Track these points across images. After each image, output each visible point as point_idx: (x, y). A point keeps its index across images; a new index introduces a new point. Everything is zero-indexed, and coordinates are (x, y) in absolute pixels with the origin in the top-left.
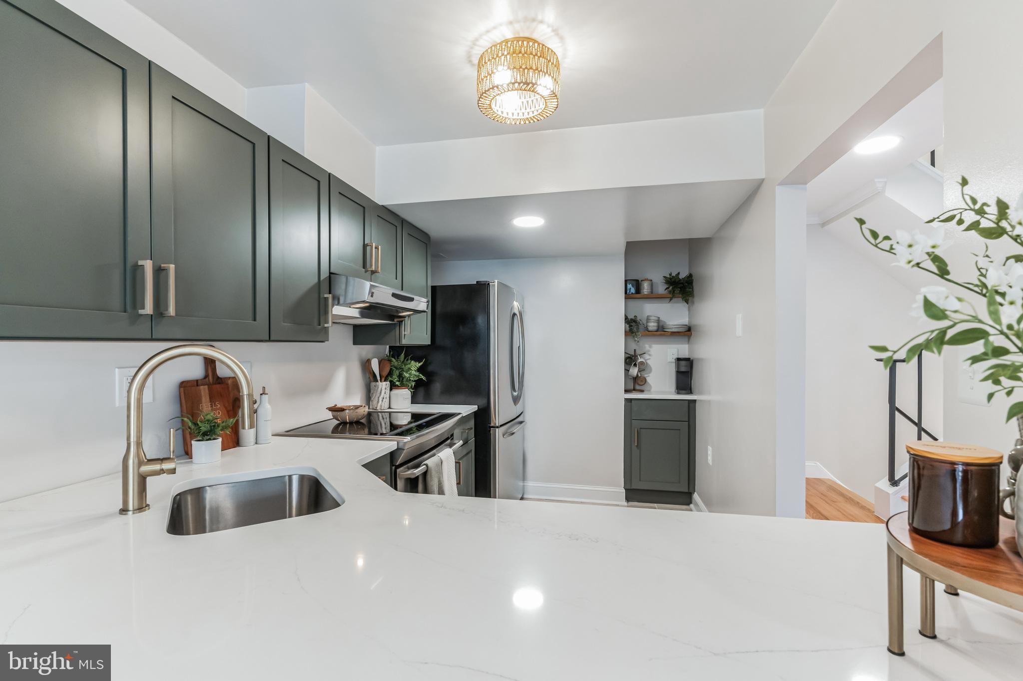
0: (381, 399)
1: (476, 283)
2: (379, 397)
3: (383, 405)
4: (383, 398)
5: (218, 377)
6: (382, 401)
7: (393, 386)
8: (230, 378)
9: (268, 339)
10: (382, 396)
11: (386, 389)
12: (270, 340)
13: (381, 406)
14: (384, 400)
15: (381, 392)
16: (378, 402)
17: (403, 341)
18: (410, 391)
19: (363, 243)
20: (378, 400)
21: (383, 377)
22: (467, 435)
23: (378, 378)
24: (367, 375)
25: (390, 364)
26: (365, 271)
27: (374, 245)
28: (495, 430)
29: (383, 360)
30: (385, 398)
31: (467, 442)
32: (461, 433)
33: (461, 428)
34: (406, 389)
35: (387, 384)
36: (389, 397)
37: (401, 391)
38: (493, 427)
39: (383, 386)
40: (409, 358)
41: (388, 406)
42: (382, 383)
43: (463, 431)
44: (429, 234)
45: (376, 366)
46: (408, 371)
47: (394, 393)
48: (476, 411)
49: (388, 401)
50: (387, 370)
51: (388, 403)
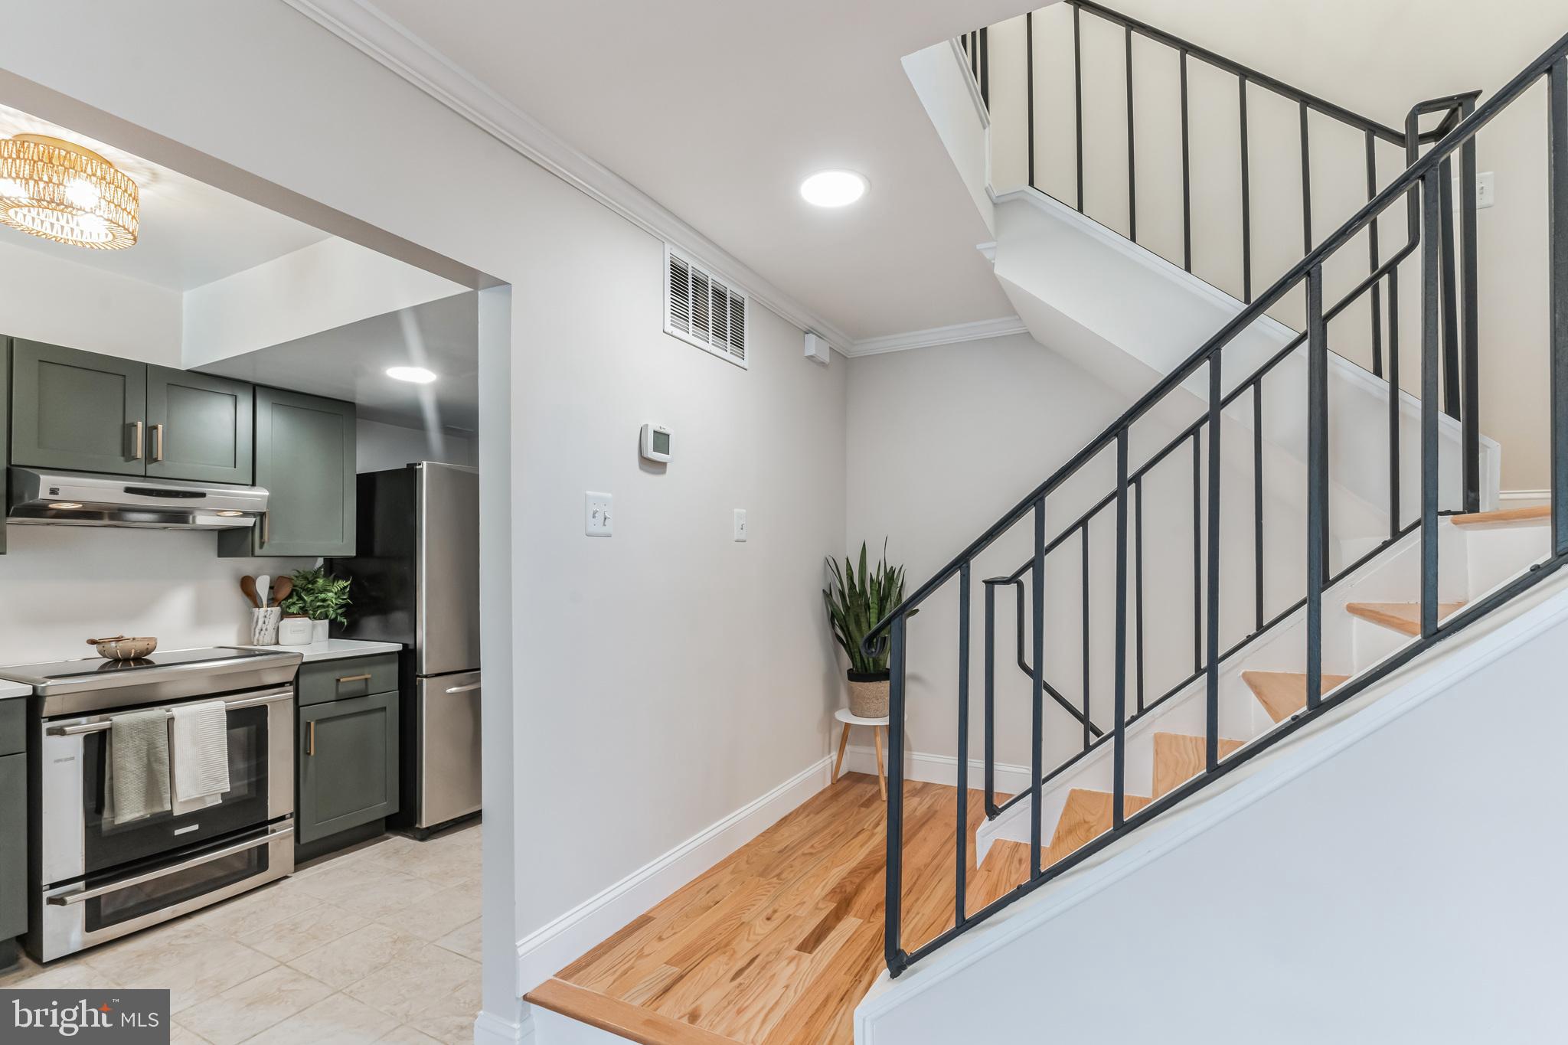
0: (257, 631)
1: (405, 467)
2: (255, 629)
3: (261, 638)
4: (262, 630)
6: (260, 633)
7: (284, 615)
10: (259, 627)
11: (266, 617)
13: (258, 640)
14: (263, 633)
15: (257, 622)
16: (254, 635)
17: (257, 551)
18: (327, 622)
19: (121, 423)
20: (255, 631)
21: (273, 601)
22: (362, 686)
23: (265, 602)
24: (246, 598)
25: (292, 583)
26: (127, 460)
27: (140, 424)
28: (422, 682)
29: (281, 578)
30: (264, 629)
31: (363, 695)
32: (335, 682)
33: (336, 675)
34: (315, 619)
35: (276, 610)
36: (276, 628)
37: (303, 622)
38: (419, 676)
39: (269, 613)
40: (333, 575)
41: (274, 641)
42: (269, 609)
43: (342, 680)
44: (352, 401)
45: (262, 587)
46: (321, 592)
47: (287, 622)
48: (398, 652)
49: (274, 633)
50: (285, 591)
51: (274, 636)
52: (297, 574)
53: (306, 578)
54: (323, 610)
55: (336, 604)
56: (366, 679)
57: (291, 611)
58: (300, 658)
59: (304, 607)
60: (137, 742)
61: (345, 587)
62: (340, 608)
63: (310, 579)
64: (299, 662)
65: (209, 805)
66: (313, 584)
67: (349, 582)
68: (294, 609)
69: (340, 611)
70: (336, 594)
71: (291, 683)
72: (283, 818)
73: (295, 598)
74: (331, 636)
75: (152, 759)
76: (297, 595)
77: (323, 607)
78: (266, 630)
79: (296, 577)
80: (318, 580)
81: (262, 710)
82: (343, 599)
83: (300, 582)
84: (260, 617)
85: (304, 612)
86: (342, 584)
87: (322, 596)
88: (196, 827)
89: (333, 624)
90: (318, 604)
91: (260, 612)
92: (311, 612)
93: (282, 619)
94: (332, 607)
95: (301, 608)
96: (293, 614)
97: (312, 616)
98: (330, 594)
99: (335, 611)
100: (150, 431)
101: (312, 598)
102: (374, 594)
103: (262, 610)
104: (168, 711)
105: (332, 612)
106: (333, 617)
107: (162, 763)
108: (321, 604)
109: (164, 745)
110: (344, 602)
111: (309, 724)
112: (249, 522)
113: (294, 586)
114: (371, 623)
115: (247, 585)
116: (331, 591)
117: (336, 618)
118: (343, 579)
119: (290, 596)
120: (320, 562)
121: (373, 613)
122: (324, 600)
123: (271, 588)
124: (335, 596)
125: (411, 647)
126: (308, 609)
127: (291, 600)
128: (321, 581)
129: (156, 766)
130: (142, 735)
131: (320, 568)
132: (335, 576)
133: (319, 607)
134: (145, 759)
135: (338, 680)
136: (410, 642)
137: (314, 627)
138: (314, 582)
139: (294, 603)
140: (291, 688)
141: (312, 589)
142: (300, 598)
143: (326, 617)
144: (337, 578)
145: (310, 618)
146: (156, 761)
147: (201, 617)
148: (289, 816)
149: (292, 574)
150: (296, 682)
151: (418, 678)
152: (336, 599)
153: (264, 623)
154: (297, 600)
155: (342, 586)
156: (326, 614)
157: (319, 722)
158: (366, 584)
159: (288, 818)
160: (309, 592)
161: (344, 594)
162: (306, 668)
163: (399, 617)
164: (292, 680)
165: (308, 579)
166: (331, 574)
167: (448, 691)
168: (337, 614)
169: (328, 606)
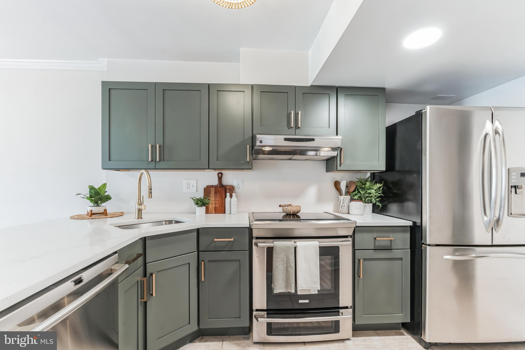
1: (415, 114)
2: (339, 205)
3: (342, 210)
5: (222, 185)
6: (341, 208)
7: (352, 200)
8: (228, 186)
9: (208, 168)
10: (341, 205)
11: (344, 200)
12: (209, 169)
14: (343, 207)
15: (341, 202)
16: (339, 208)
17: (339, 168)
18: (371, 204)
19: (287, 113)
20: (339, 207)
21: (347, 193)
22: (389, 243)
23: (344, 193)
24: (336, 191)
25: (355, 184)
26: (289, 129)
27: (292, 112)
28: (426, 248)
29: (351, 182)
30: (343, 206)
31: (389, 249)
32: (373, 239)
33: (375, 235)
34: (365, 203)
35: (349, 197)
36: (348, 206)
37: (360, 204)
38: (424, 244)
39: (345, 198)
40: (375, 181)
41: (347, 212)
42: (345, 196)
43: (377, 239)
44: (384, 87)
45: (343, 186)
46: (369, 189)
47: (353, 204)
48: (410, 226)
49: (347, 208)
50: (353, 188)
51: (347, 210)
52: (358, 180)
53: (361, 182)
54: (369, 198)
55: (375, 196)
56: (391, 240)
57: (355, 198)
58: (355, 224)
59: (361, 196)
60: (283, 256)
61: (380, 187)
62: (378, 198)
63: (363, 183)
64: (355, 226)
65: (312, 293)
66: (364, 185)
67: (382, 185)
68: (356, 197)
69: (378, 200)
70: (375, 190)
71: (351, 237)
72: (347, 308)
73: (357, 192)
74: (373, 212)
75: (288, 265)
76: (358, 190)
77: (370, 197)
78: (344, 206)
79: (357, 182)
80: (367, 183)
81: (337, 249)
82: (379, 193)
83: (359, 184)
84: (341, 200)
85: (360, 199)
86: (378, 185)
87: (369, 191)
88: (307, 301)
89: (374, 205)
90: (367, 195)
91: (342, 198)
92: (364, 199)
93: (351, 202)
94: (374, 197)
95: (359, 197)
96: (355, 199)
97: (364, 201)
98: (373, 191)
99: (375, 199)
100: (296, 115)
101: (364, 192)
102: (395, 191)
103: (342, 197)
104: (295, 242)
105: (374, 200)
106: (374, 202)
107: (292, 268)
108: (368, 195)
109: (293, 260)
110: (380, 195)
111: (359, 260)
112: (335, 153)
113: (356, 186)
114: (394, 207)
115: (337, 184)
116: (373, 189)
117: (376, 203)
118: (379, 183)
119: (354, 191)
120: (369, 175)
121: (395, 202)
122: (370, 194)
123: (347, 187)
124: (375, 192)
125: (419, 224)
126: (362, 197)
127: (354, 193)
128: (368, 184)
129: (289, 269)
130: (284, 253)
131: (368, 178)
132: (375, 182)
133: (367, 196)
134: (285, 264)
135: (375, 239)
136: (418, 221)
137: (365, 206)
138: (366, 184)
139: (356, 194)
140: (351, 239)
141: (364, 188)
142: (359, 192)
143: (371, 202)
144: (376, 183)
145: (363, 202)
146: (289, 266)
147: (320, 199)
148: (350, 307)
149: (355, 180)
150: (353, 236)
151: (423, 245)
152: (375, 193)
153: (343, 203)
154: (358, 193)
155: (378, 187)
156: (371, 201)
157: (365, 260)
158: (391, 186)
159: (349, 308)
160: (363, 189)
161: (379, 191)
162: (358, 229)
163: (410, 205)
164: (351, 235)
165: (362, 183)
166: (373, 181)
167: (445, 257)
168: (376, 201)
169: (372, 196)
